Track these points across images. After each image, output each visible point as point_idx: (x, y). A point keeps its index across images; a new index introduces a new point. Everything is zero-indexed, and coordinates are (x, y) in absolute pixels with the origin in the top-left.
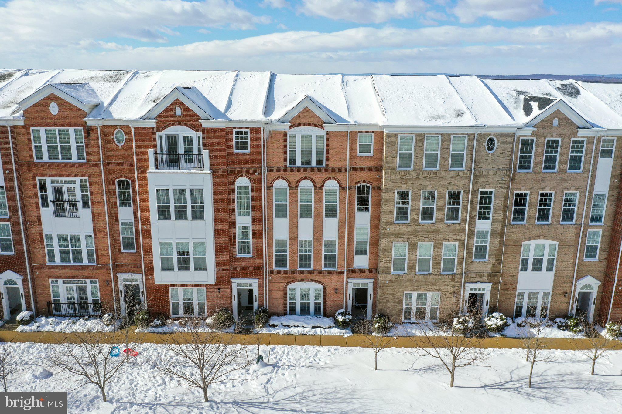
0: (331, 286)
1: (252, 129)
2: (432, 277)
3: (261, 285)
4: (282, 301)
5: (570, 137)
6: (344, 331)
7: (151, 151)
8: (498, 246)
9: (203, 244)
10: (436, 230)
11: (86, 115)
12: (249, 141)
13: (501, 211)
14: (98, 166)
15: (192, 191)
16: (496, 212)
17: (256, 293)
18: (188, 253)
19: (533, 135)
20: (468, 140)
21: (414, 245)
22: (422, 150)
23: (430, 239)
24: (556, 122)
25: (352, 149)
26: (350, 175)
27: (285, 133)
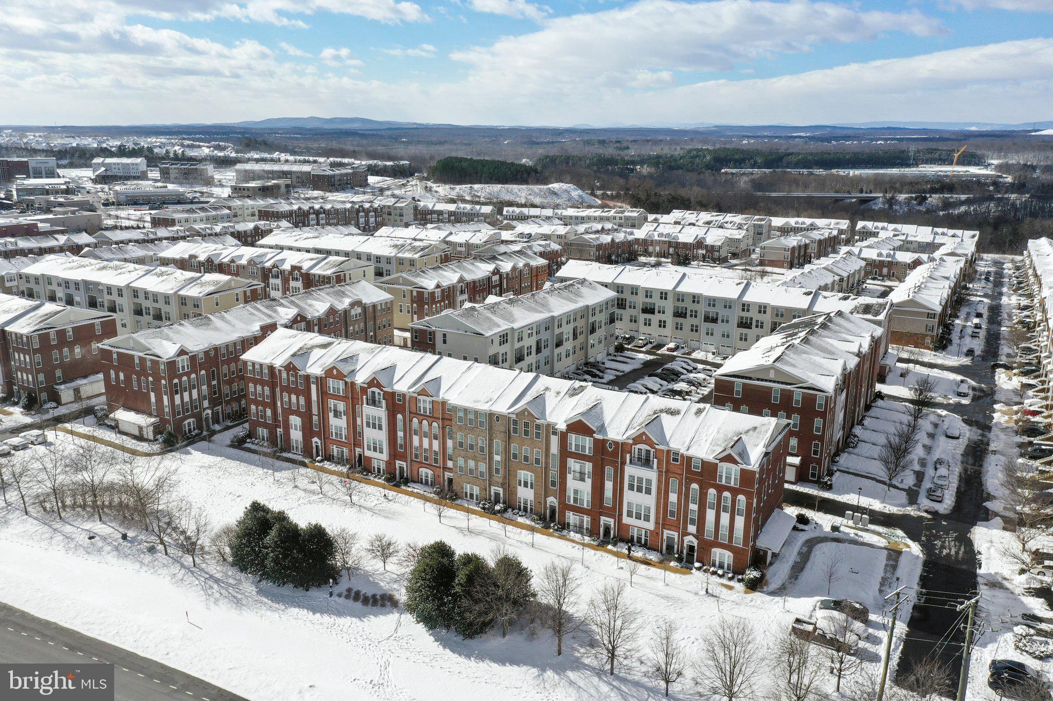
0: (437, 473)
1: (403, 394)
2: (475, 478)
3: (408, 466)
4: (417, 476)
5: (533, 422)
6: (435, 496)
7: (366, 396)
8: (505, 470)
9: (383, 441)
10: (475, 456)
11: (345, 376)
12: (402, 398)
13: (504, 453)
14: (349, 399)
15: (379, 417)
17: (405, 469)
18: (377, 444)
19: (517, 418)
20: (487, 416)
22: (467, 416)
24: (526, 413)
25: (442, 409)
26: (443, 422)
27: (416, 397)
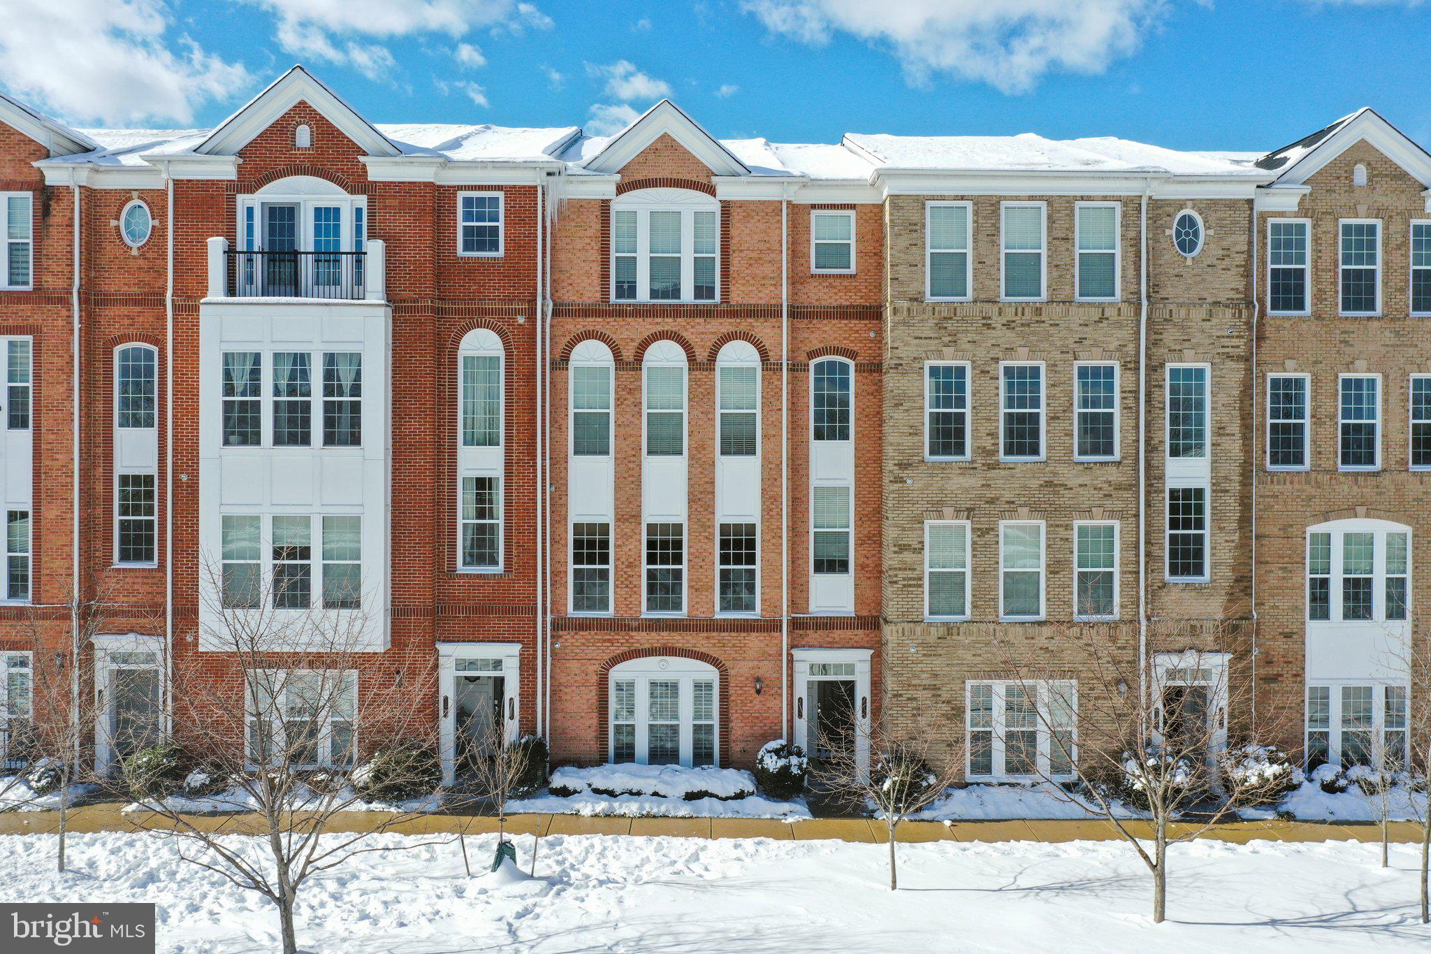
0: (741, 670)
1: (511, 191)
2: (1047, 631)
3: (527, 666)
4: (594, 722)
5: (1407, 215)
6: (785, 807)
7: (216, 245)
8: (1236, 537)
9: (354, 524)
10: (1049, 484)
11: (44, 154)
12: (501, 224)
13: (1235, 428)
14: (65, 301)
15: (330, 359)
16: (1220, 431)
17: (512, 690)
18: (305, 553)
19: (1303, 211)
20: (1124, 215)
21: (988, 531)
22: (995, 244)
23: (1036, 509)
24: (1361, 174)
25: (797, 254)
26: (793, 330)
27: (605, 206)
